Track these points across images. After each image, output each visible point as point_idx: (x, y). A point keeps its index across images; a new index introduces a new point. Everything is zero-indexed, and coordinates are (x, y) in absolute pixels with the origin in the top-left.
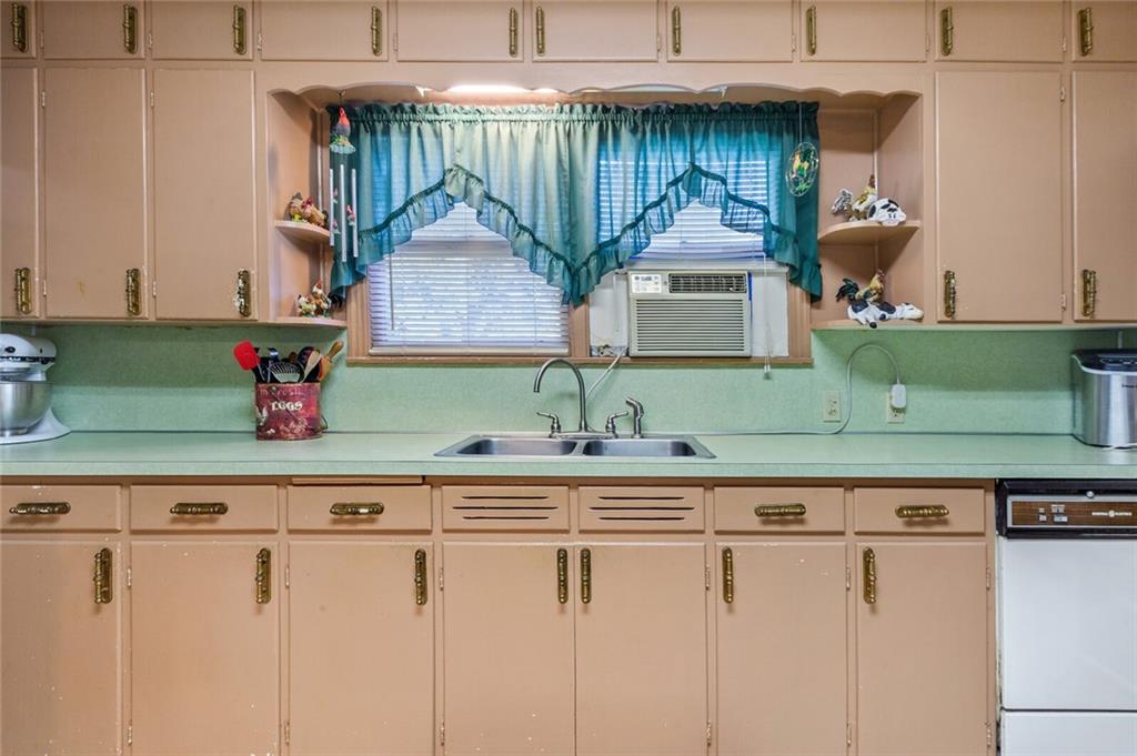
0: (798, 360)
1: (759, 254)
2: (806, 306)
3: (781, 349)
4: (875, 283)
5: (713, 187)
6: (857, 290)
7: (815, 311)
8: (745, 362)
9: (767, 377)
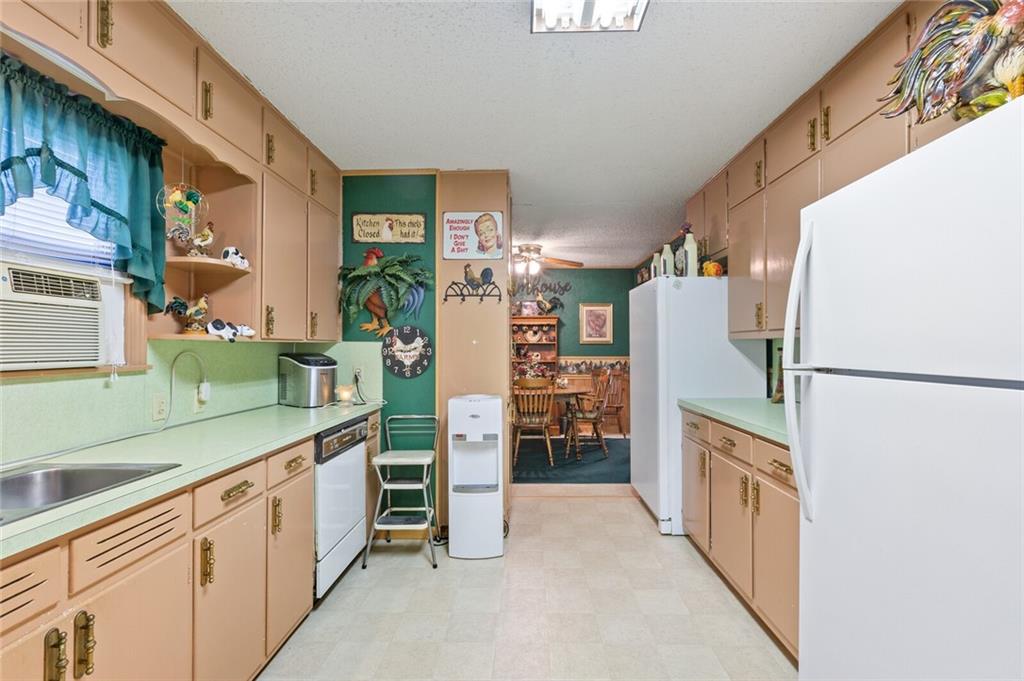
0: (134, 367)
1: (109, 262)
2: (144, 317)
3: (118, 358)
4: (202, 303)
5: (67, 180)
6: (186, 308)
7: (151, 323)
8: (91, 372)
9: (107, 386)
